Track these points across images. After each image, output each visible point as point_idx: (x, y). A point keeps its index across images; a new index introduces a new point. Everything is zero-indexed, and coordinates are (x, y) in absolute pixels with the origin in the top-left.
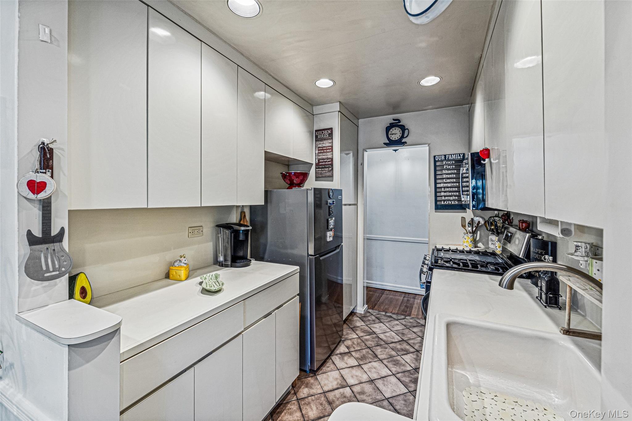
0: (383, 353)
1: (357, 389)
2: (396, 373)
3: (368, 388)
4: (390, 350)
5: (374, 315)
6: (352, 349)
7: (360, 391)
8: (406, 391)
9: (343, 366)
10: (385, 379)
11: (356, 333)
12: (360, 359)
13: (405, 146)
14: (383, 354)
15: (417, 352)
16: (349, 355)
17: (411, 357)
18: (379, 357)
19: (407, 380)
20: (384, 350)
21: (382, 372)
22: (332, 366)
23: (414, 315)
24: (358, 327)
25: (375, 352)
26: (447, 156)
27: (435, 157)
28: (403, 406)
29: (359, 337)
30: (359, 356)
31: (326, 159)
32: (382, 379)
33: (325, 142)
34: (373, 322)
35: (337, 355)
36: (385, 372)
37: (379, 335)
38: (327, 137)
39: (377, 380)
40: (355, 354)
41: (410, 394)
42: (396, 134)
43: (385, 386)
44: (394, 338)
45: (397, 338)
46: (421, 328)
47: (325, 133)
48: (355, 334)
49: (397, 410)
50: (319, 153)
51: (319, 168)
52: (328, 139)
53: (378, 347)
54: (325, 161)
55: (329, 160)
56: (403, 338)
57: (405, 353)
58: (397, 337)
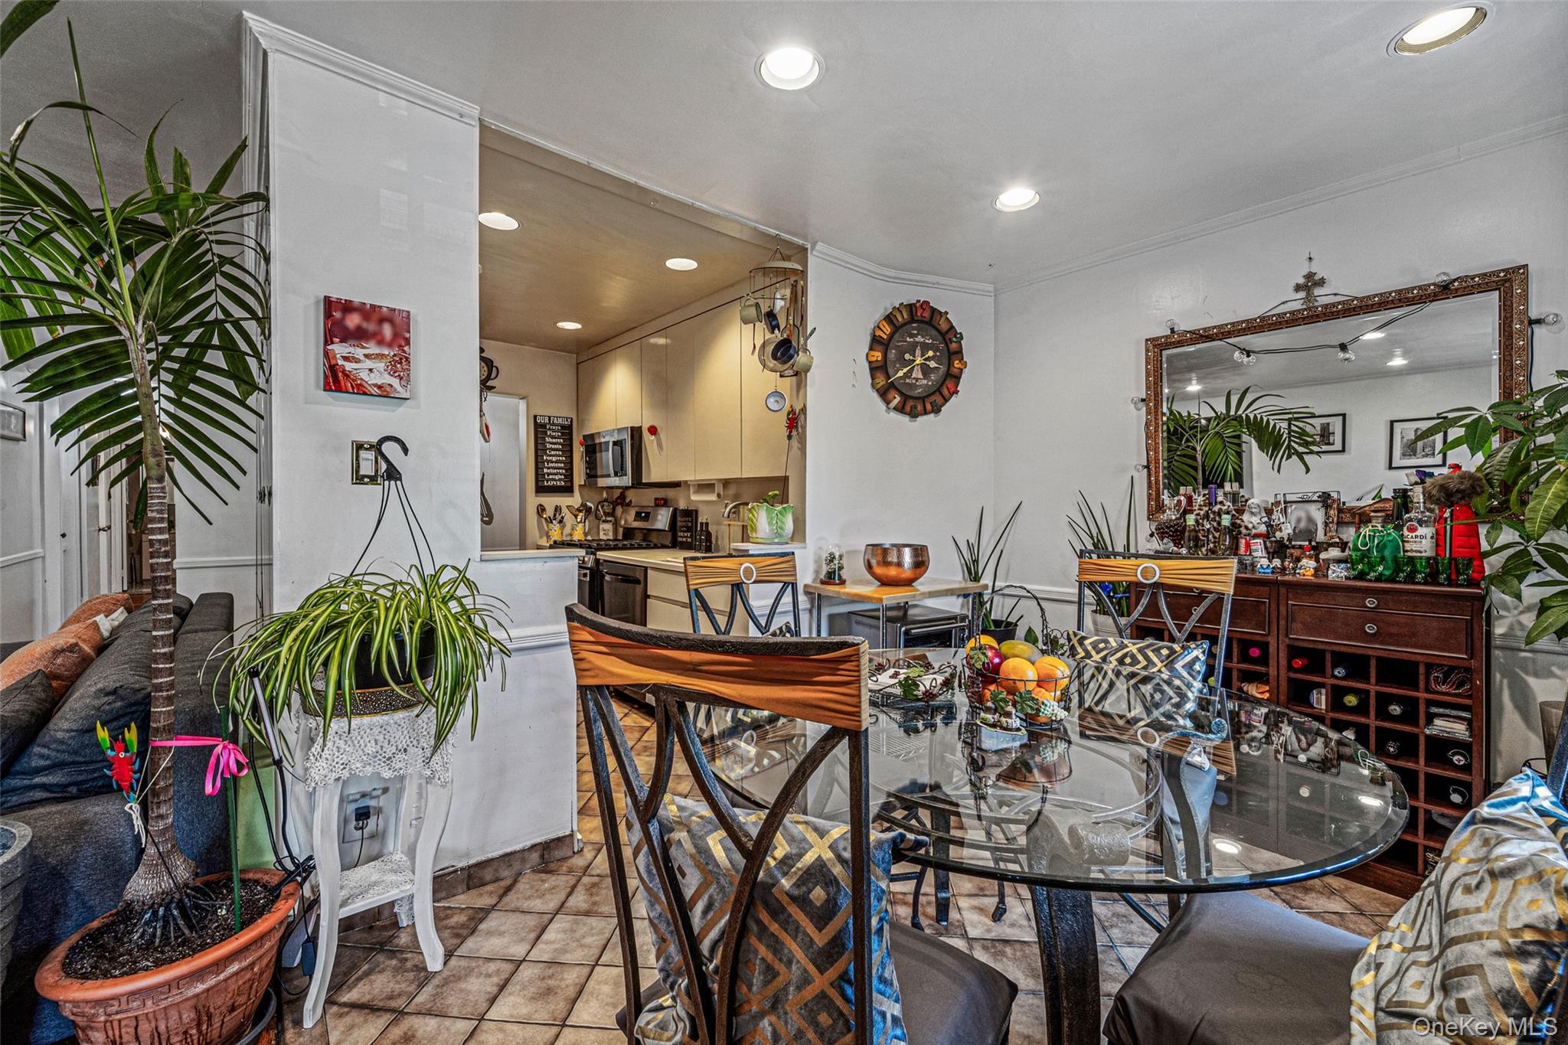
13: (491, 393)
26: (551, 418)
27: (535, 417)
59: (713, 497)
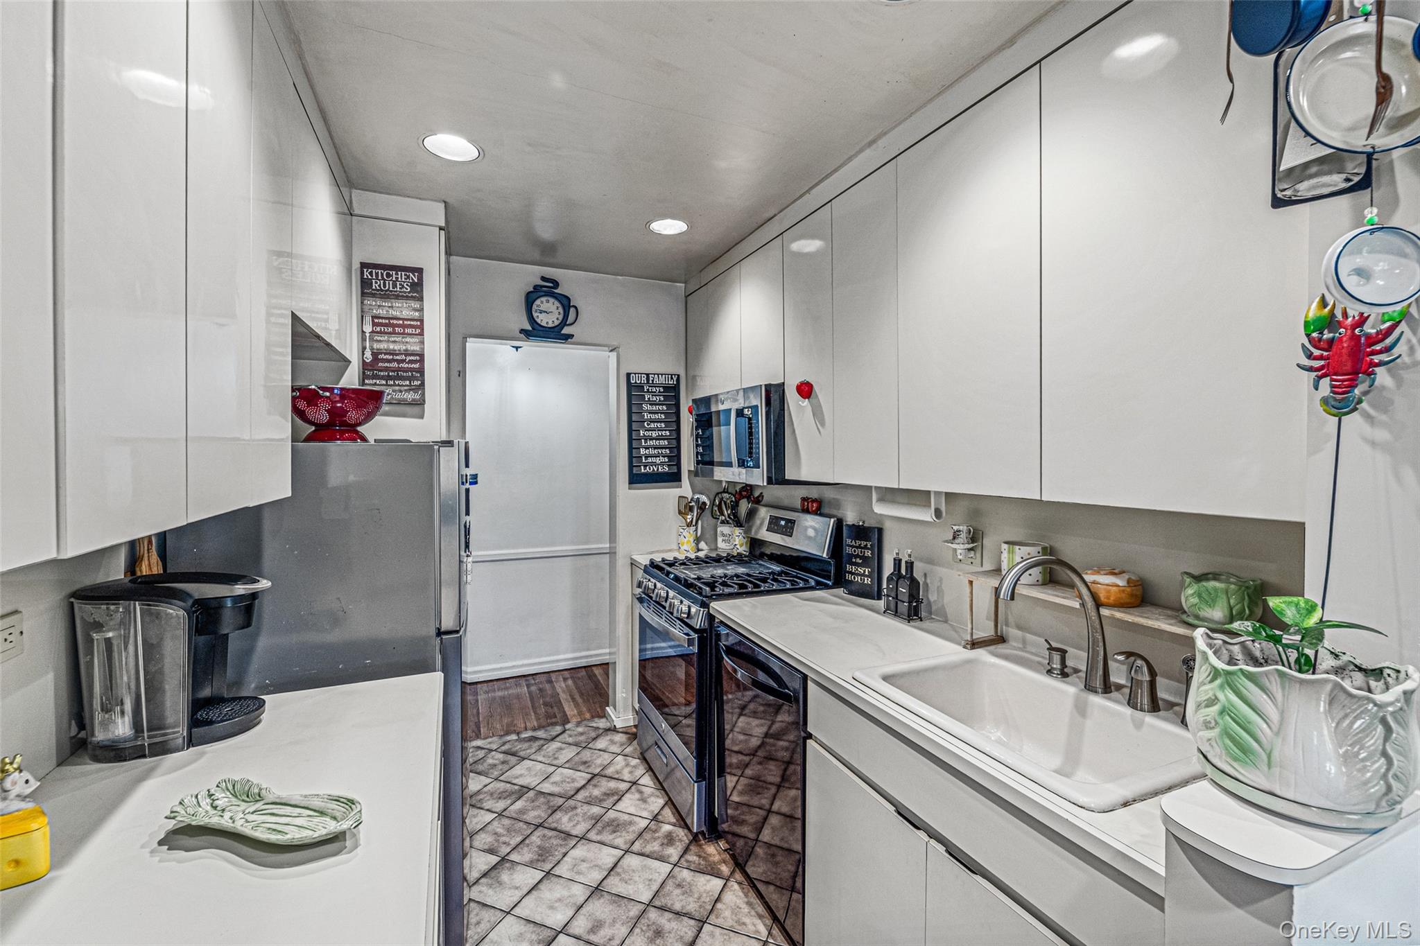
0: (576, 822)
1: (580, 926)
2: (628, 846)
3: (599, 908)
4: (586, 807)
5: (495, 750)
6: (504, 850)
7: (590, 926)
8: (668, 867)
9: (512, 898)
10: (618, 869)
11: (486, 808)
12: (538, 860)
13: (568, 344)
14: (577, 824)
15: (634, 786)
16: (507, 865)
17: (631, 799)
18: (574, 832)
19: (654, 847)
20: (575, 812)
21: (601, 859)
22: (487, 915)
23: (574, 715)
24: (479, 792)
25: (559, 828)
26: (650, 376)
27: (628, 375)
28: (683, 898)
29: (500, 815)
30: (530, 855)
31: (402, 354)
32: (612, 873)
33: (397, 305)
34: (505, 767)
35: (477, 881)
36: (608, 855)
37: (542, 788)
38: (405, 292)
39: (605, 881)
40: (520, 857)
41: (679, 869)
42: (548, 313)
43: (629, 881)
44: (575, 779)
45: (581, 778)
46: (608, 738)
47: (397, 278)
48: (482, 812)
49: (679, 912)
50: (377, 332)
51: (375, 377)
52: (407, 296)
53: (558, 815)
54: (398, 357)
55: (412, 358)
56: (590, 770)
57: (616, 798)
58: (579, 774)
59: (927, 516)
